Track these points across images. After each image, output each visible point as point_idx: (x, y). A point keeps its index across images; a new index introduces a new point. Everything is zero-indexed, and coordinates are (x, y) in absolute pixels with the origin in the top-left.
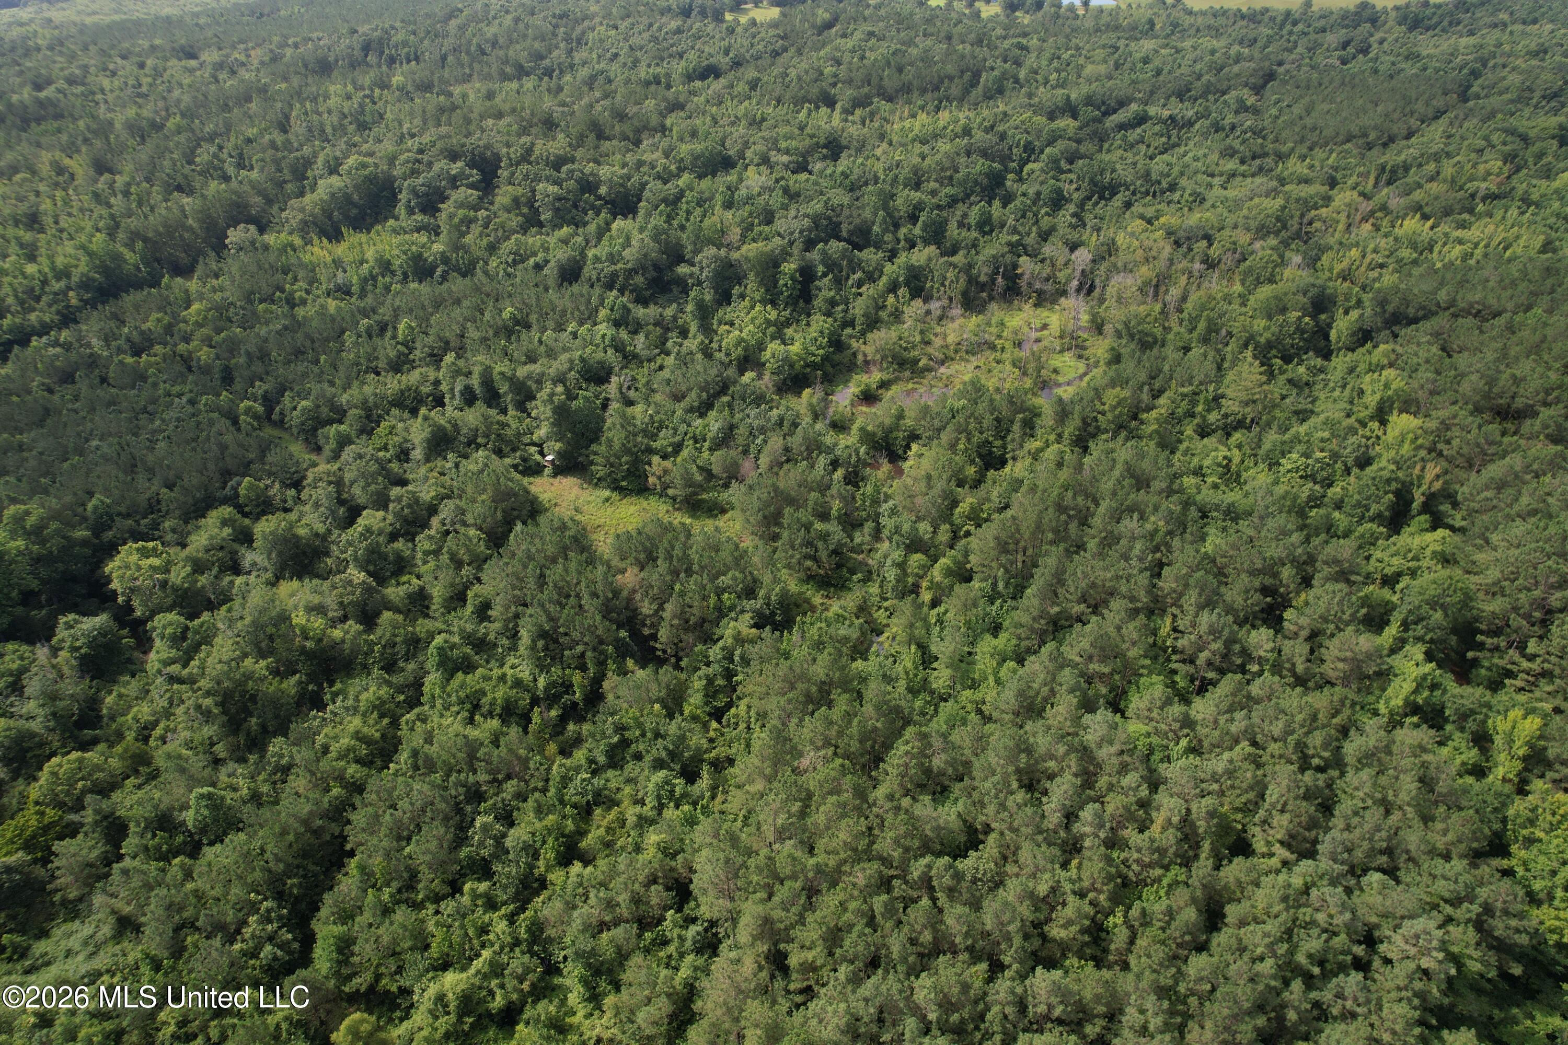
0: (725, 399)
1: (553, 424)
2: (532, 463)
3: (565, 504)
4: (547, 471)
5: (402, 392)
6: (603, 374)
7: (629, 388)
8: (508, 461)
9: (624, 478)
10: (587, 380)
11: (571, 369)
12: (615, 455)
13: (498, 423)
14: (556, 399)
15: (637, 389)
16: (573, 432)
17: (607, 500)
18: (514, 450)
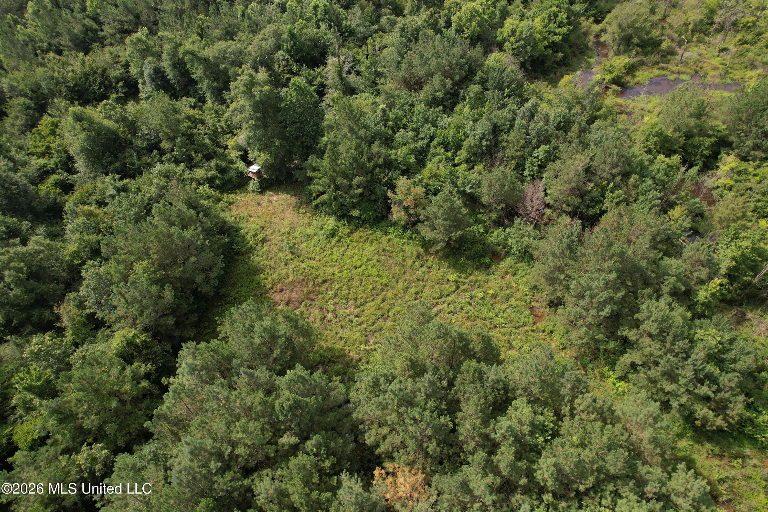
0: (475, 88)
1: (255, 127)
2: (232, 174)
3: (276, 239)
4: (253, 185)
5: (86, 75)
6: (316, 54)
7: (349, 72)
8: (200, 173)
9: (354, 206)
10: (299, 62)
11: (278, 47)
12: (344, 175)
13: (188, 118)
14: (256, 90)
15: (358, 73)
16: (284, 138)
17: (333, 234)
18: (209, 157)
